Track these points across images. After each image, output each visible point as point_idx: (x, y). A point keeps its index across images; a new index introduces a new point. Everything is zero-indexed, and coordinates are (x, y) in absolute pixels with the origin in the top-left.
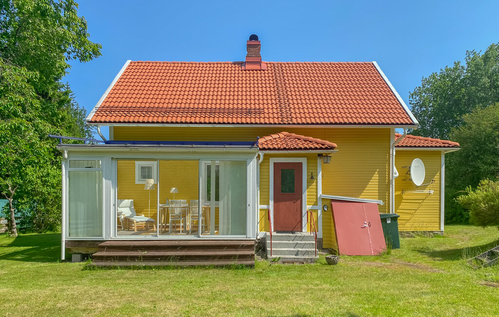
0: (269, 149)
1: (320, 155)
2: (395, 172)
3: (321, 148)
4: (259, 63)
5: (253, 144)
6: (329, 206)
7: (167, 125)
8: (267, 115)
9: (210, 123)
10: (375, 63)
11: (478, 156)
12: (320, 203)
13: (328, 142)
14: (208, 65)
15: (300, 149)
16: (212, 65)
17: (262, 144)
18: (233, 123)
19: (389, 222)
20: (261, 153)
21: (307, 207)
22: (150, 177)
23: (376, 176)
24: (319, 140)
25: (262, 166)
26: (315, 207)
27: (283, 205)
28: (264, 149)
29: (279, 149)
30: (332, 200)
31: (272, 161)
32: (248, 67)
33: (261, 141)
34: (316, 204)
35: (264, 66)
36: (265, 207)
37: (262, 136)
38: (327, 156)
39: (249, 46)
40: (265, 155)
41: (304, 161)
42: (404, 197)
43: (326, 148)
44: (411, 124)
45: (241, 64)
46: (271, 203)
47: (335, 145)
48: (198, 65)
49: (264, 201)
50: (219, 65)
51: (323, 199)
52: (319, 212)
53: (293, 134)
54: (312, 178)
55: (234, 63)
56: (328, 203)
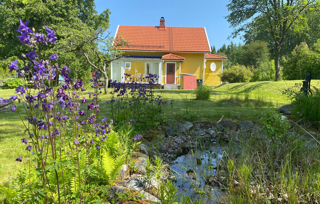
0: (165, 59)
1: (180, 61)
2: (205, 66)
3: (180, 59)
4: (164, 27)
5: (160, 58)
6: (182, 76)
7: (135, 51)
8: (165, 48)
9: (148, 50)
10: (205, 28)
11: (248, 61)
12: (180, 75)
13: (183, 58)
14: (146, 28)
15: (174, 59)
16: (148, 28)
17: (164, 58)
18: (155, 51)
19: (199, 81)
20: (163, 60)
21: (176, 77)
22: (129, 67)
23: (199, 68)
24: (180, 57)
25: (163, 64)
26: (179, 77)
27: (169, 75)
28: (164, 59)
29: (168, 59)
30: (184, 75)
31: (166, 63)
32: (160, 29)
33: (163, 56)
34: (179, 76)
35: (166, 29)
36: (164, 76)
37: (164, 55)
38: (182, 62)
39: (161, 21)
40: (164, 61)
41: (175, 63)
42: (209, 75)
43: (182, 59)
44: (209, 52)
45: (158, 27)
46: (166, 75)
47: (184, 58)
48: (143, 28)
49: (164, 74)
50: (150, 28)
51: (181, 74)
52: (180, 78)
53: (173, 55)
54: (178, 68)
55: (156, 27)
56: (182, 75)
